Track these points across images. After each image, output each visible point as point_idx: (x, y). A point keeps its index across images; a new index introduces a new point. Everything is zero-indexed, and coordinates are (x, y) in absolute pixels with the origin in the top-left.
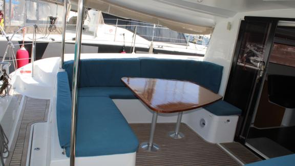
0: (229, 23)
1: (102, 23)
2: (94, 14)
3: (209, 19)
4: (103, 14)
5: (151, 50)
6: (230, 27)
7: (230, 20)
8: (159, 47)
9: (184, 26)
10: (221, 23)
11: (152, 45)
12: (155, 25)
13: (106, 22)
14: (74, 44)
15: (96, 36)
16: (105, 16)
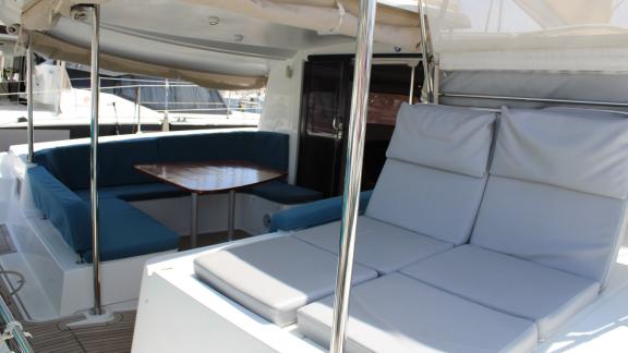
0: (288, 68)
1: (67, 87)
2: (51, 72)
3: (258, 64)
4: (68, 70)
5: (166, 127)
6: (290, 73)
7: (289, 62)
8: (179, 120)
9: (218, 79)
10: (277, 68)
11: (166, 118)
12: (167, 82)
13: (76, 84)
14: (26, 128)
15: (60, 112)
16: (72, 73)
